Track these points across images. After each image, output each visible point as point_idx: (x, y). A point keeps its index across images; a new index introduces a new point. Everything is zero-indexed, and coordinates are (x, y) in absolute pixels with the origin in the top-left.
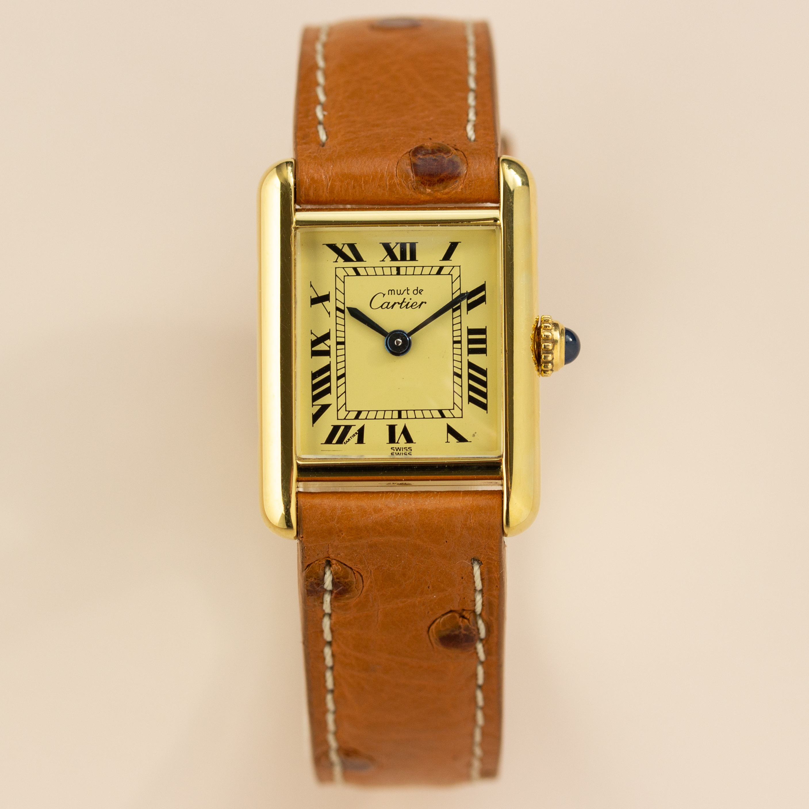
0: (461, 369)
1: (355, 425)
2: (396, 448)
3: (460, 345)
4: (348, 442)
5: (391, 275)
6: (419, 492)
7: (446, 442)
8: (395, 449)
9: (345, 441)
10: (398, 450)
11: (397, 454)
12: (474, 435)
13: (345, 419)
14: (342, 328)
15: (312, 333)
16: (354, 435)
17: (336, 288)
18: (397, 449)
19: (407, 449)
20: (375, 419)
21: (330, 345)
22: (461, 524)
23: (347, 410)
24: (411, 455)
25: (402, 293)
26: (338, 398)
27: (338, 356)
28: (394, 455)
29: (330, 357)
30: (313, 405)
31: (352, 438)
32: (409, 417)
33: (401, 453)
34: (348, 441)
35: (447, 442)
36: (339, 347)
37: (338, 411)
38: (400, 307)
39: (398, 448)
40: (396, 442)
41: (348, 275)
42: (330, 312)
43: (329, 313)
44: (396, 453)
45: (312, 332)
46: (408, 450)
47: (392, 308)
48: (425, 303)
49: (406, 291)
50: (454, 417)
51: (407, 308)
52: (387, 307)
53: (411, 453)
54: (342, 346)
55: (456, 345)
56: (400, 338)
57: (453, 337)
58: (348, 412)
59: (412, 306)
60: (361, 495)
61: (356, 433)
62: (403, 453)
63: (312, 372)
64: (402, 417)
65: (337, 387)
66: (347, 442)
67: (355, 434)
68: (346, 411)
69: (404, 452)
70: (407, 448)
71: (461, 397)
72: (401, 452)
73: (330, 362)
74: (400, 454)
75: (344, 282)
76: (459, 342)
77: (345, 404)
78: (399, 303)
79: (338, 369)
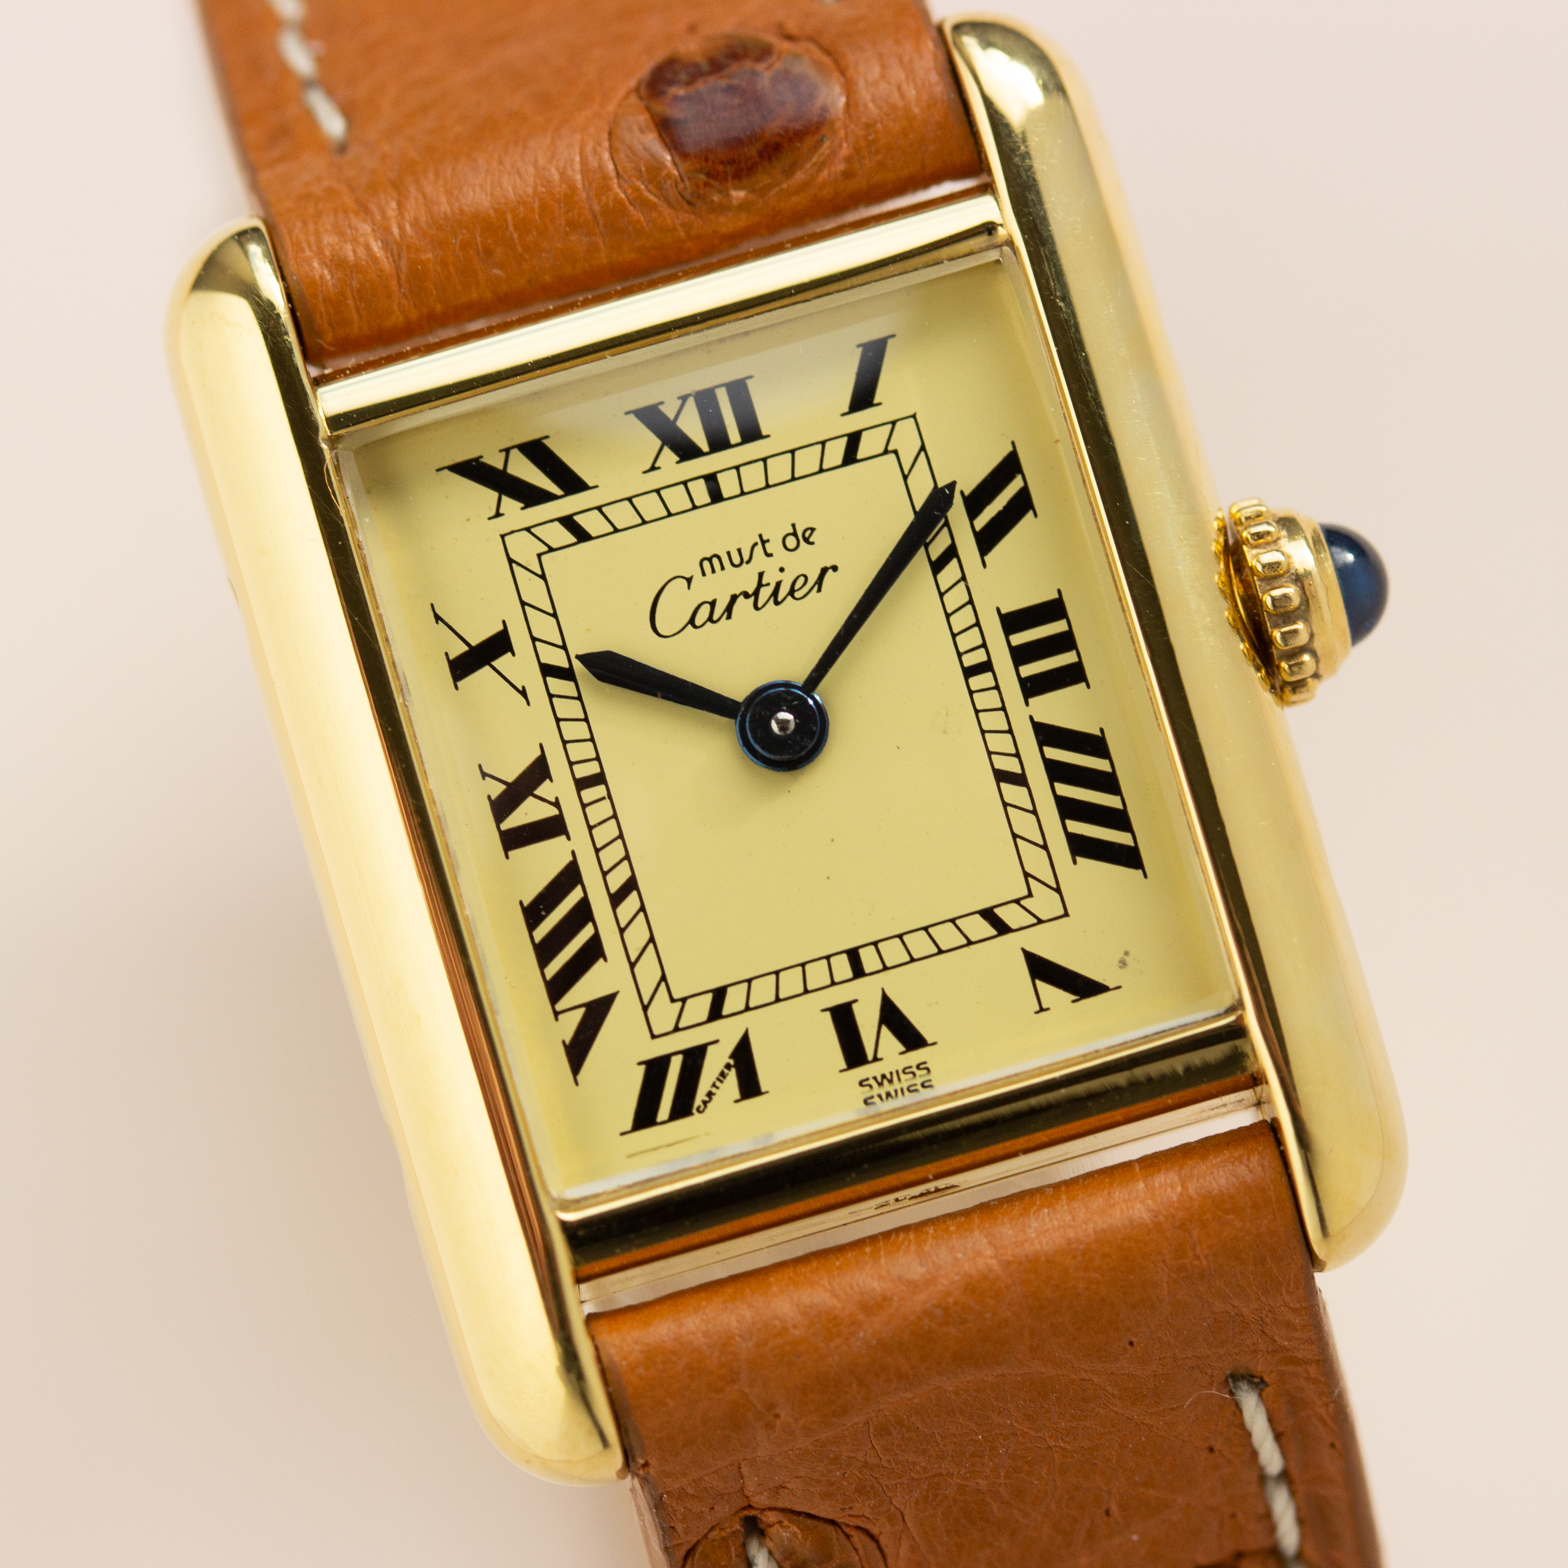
0: (1017, 755)
1: (716, 1042)
2: (875, 1078)
3: (989, 675)
4: (709, 1105)
5: (695, 507)
6: (992, 1203)
7: (1037, 1013)
8: (872, 1082)
9: (698, 1102)
10: (885, 1082)
11: (884, 1096)
12: (1123, 964)
13: (677, 1029)
14: (580, 730)
15: (484, 775)
16: (723, 1074)
17: (523, 604)
18: (879, 1079)
19: (914, 1069)
20: (778, 1000)
21: (557, 799)
22: (1166, 1270)
23: (675, 996)
24: (931, 1086)
25: (746, 557)
26: (632, 965)
27: (595, 826)
28: (873, 1103)
29: (569, 838)
30: (556, 1014)
31: (717, 1088)
32: (888, 964)
33: (896, 1091)
34: (707, 1099)
35: (1042, 1010)
36: (589, 794)
37: (645, 1008)
38: (756, 608)
39: (884, 1076)
40: (870, 1057)
41: (551, 550)
42: (524, 687)
43: (523, 693)
44: (880, 1096)
45: (485, 770)
46: (918, 1072)
47: (729, 617)
48: (835, 568)
49: (759, 549)
50: (1040, 921)
51: (777, 603)
52: (710, 619)
53: (930, 1081)
54: (599, 791)
55: (977, 682)
56: (785, 708)
57: (960, 655)
58: (680, 1004)
59: (792, 592)
60: (803, 1269)
61: (728, 1066)
62: (902, 1090)
63: (521, 903)
64: (867, 971)
65: (622, 931)
66: (705, 1103)
67: (726, 1071)
68: (673, 1000)
69: (905, 1085)
70: (910, 1067)
71: (1045, 847)
72: (897, 1085)
73: (573, 853)
74: (893, 1094)
75: (543, 577)
76: (986, 667)
77: (663, 978)
78: (746, 595)
79: (606, 869)
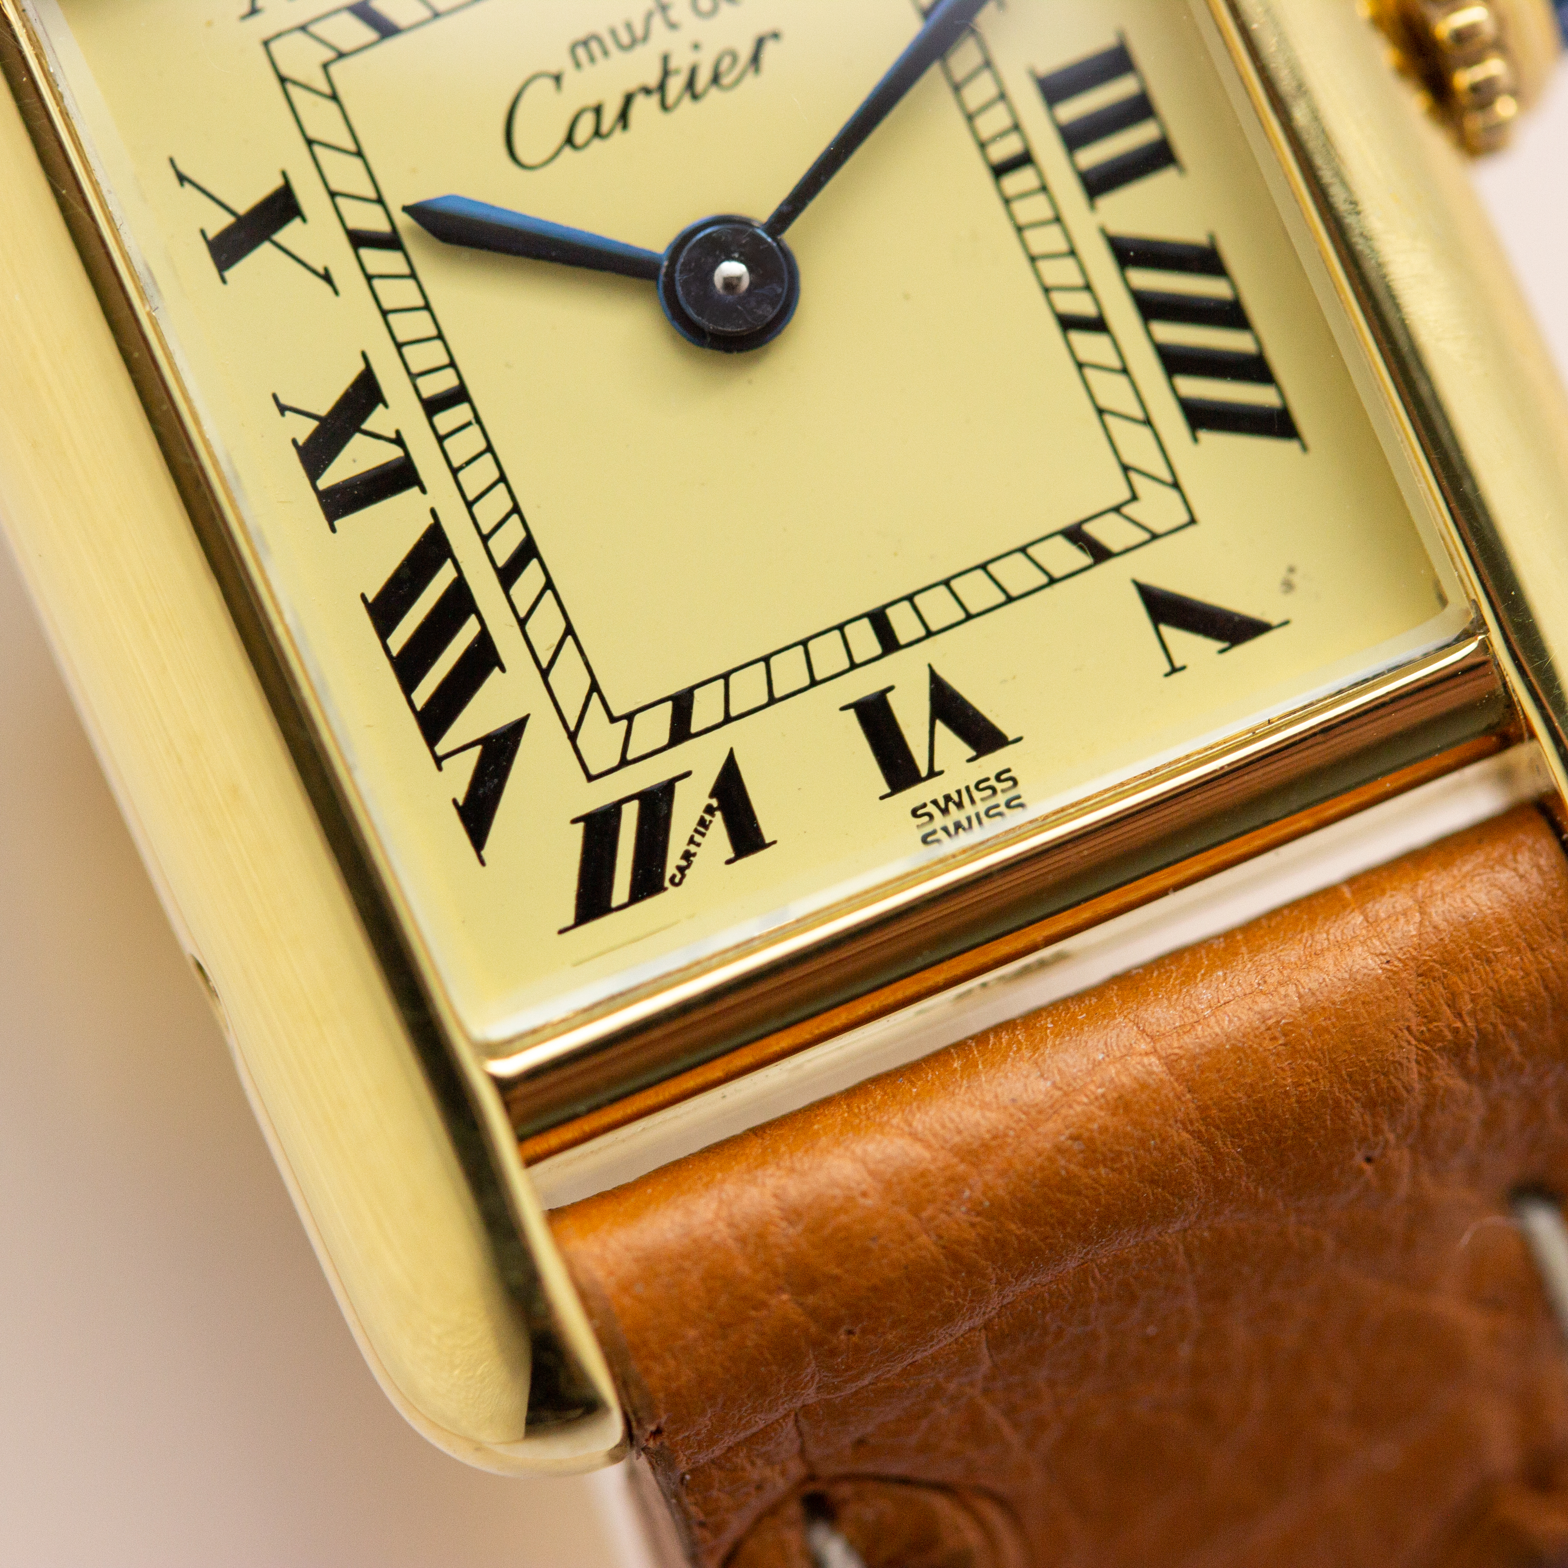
0: (1088, 287)
1: (687, 774)
2: (935, 802)
3: (1030, 171)
4: (687, 872)
7: (1167, 675)
8: (931, 808)
9: (670, 870)
10: (951, 806)
11: (952, 829)
12: (1288, 586)
13: (624, 762)
14: (420, 324)
15: (283, 409)
16: (702, 823)
17: (310, 142)
18: (942, 804)
19: (993, 782)
20: (772, 700)
21: (398, 433)
22: (1414, 1042)
23: (616, 713)
24: (1021, 805)
25: (639, 30)
26: (545, 673)
27: (461, 468)
28: (938, 841)
29: (423, 490)
30: (438, 761)
31: (698, 845)
32: (934, 627)
33: (969, 819)
34: (684, 863)
35: (1174, 670)
36: (446, 420)
37: (573, 736)
38: (664, 107)
39: (948, 798)
40: (924, 772)
41: (341, 55)
42: (326, 270)
43: (327, 277)
44: (945, 829)
45: (283, 401)
46: (999, 786)
47: (625, 126)
48: (776, 36)
49: (657, 22)
50: (1155, 537)
51: (695, 97)
52: (597, 133)
53: (1018, 797)
54: (460, 413)
55: (1013, 183)
56: (731, 256)
57: (982, 146)
58: (624, 723)
59: (716, 79)
60: (861, 1105)
61: (709, 810)
62: (978, 815)
63: (363, 597)
64: (903, 641)
65: (522, 623)
66: (682, 870)
67: (708, 818)
68: (613, 719)
69: (981, 807)
70: (987, 779)
71: (1148, 422)
72: (969, 809)
73: (433, 512)
74: (965, 824)
75: (334, 97)
76: (1024, 159)
77: (594, 687)
78: (647, 91)
79: (485, 531)
